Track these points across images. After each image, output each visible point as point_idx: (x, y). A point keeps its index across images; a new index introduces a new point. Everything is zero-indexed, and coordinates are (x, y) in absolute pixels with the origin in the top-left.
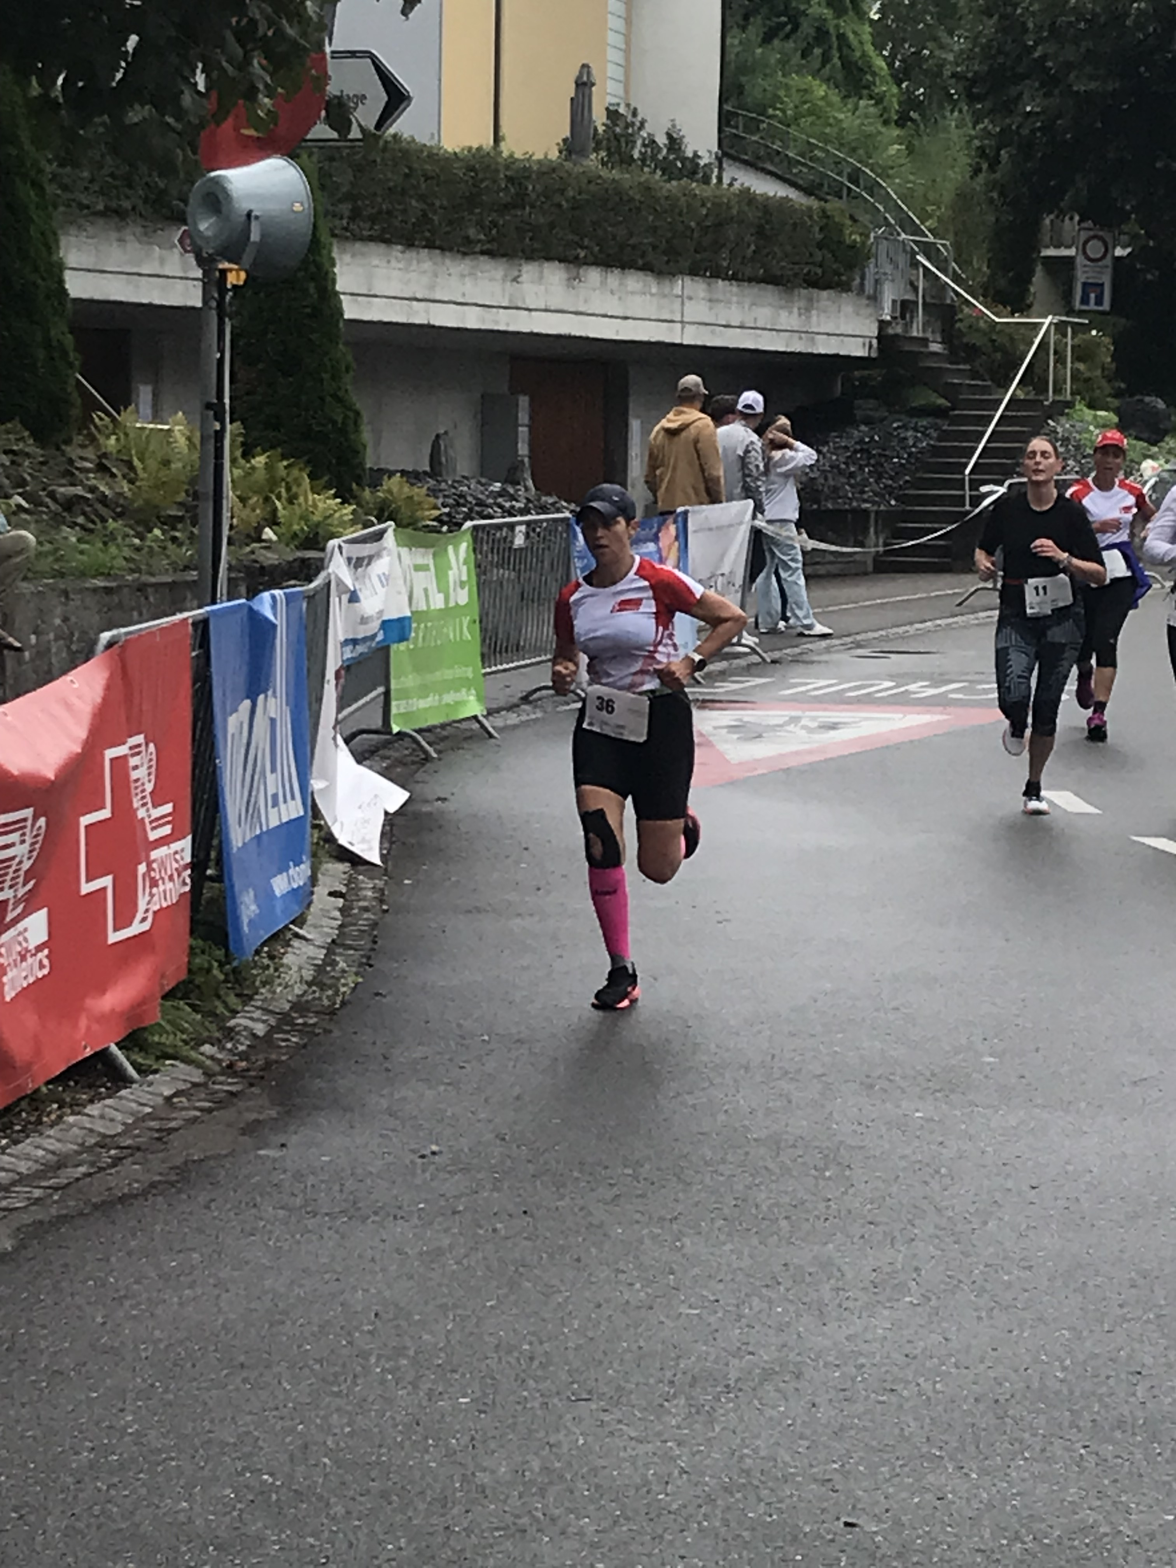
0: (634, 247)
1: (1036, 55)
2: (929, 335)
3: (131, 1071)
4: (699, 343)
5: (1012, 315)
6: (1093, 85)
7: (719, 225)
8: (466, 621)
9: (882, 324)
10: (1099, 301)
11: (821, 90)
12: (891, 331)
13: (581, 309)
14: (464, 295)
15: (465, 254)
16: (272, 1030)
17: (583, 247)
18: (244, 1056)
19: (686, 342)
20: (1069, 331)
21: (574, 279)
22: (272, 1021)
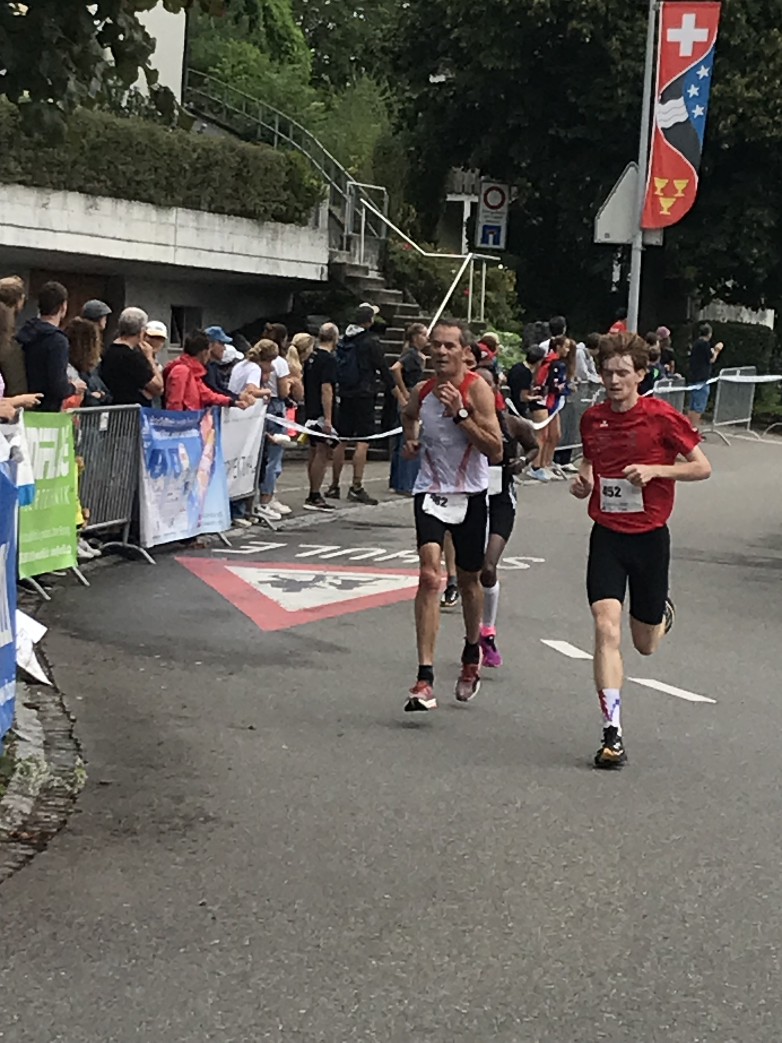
4: (188, 263)
5: (435, 250)
7: (206, 168)
8: (69, 488)
9: (332, 254)
10: (496, 242)
11: (253, 53)
13: (96, 232)
15: (6, 183)
16: (35, 809)
17: (99, 181)
18: (22, 828)
19: (178, 263)
20: (484, 266)
21: (91, 207)
22: (31, 801)
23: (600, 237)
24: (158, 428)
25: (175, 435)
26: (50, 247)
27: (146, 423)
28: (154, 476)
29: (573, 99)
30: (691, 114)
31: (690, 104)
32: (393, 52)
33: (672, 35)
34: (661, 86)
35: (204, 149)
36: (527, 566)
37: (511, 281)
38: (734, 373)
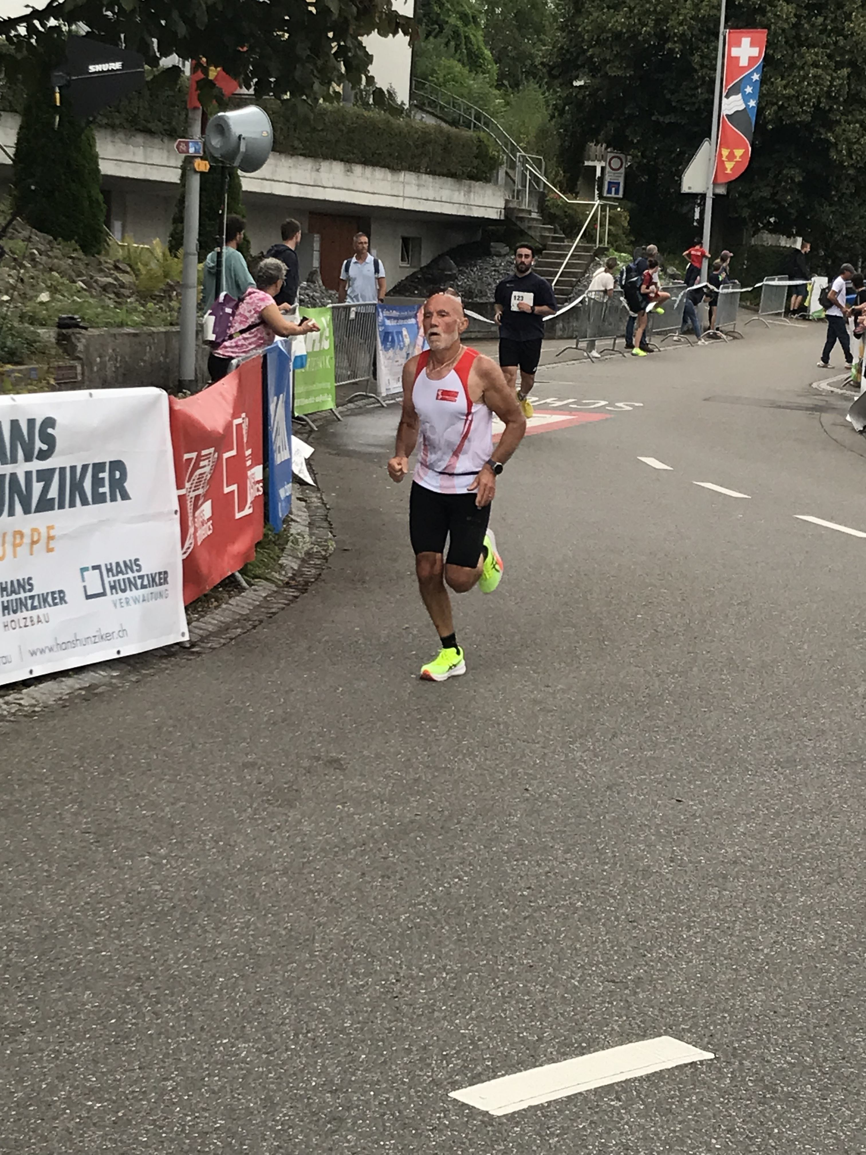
0: (380, 154)
1: (589, 53)
2: (531, 208)
3: (244, 584)
4: (412, 208)
5: (575, 198)
6: (620, 73)
7: (424, 145)
8: (328, 358)
9: (507, 202)
10: (617, 192)
11: (458, 67)
12: (511, 205)
13: (351, 187)
14: (290, 178)
15: (292, 155)
16: (300, 566)
17: (353, 154)
18: (292, 578)
19: (405, 208)
20: (608, 209)
21: (348, 171)
22: (299, 562)
23: (685, 189)
24: (389, 318)
25: (401, 322)
26: (321, 197)
27: (381, 314)
28: (386, 349)
29: (668, 96)
30: (747, 106)
31: (746, 98)
32: (549, 65)
33: (735, 52)
34: (726, 86)
35: (422, 132)
36: (631, 408)
37: (626, 218)
38: (774, 280)
